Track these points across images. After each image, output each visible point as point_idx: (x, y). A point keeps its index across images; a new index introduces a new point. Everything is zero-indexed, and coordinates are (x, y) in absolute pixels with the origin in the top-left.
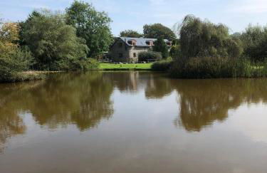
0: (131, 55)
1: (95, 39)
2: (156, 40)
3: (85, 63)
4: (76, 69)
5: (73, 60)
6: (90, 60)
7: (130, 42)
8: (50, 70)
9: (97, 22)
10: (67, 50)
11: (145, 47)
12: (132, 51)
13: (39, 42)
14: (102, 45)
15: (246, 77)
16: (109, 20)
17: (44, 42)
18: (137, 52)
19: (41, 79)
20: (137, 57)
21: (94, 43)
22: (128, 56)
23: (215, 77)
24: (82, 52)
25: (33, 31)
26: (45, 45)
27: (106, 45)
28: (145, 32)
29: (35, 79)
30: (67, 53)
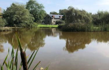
0: (53, 22)
1: (38, 15)
2: (63, 15)
3: (32, 24)
4: (28, 27)
5: (27, 23)
6: (35, 23)
7: (52, 16)
8: (18, 27)
9: (39, 8)
10: (25, 19)
11: (58, 19)
12: (53, 20)
13: (14, 16)
14: (40, 17)
15: (91, 31)
16: (44, 7)
17: (16, 16)
18: (55, 20)
19: (10, 30)
20: (55, 22)
21: (37, 17)
22: (51, 22)
23: (78, 31)
24: (31, 20)
25: (12, 11)
26: (16, 17)
27: (42, 17)
28: (60, 12)
29: (8, 31)
30: (25, 20)
